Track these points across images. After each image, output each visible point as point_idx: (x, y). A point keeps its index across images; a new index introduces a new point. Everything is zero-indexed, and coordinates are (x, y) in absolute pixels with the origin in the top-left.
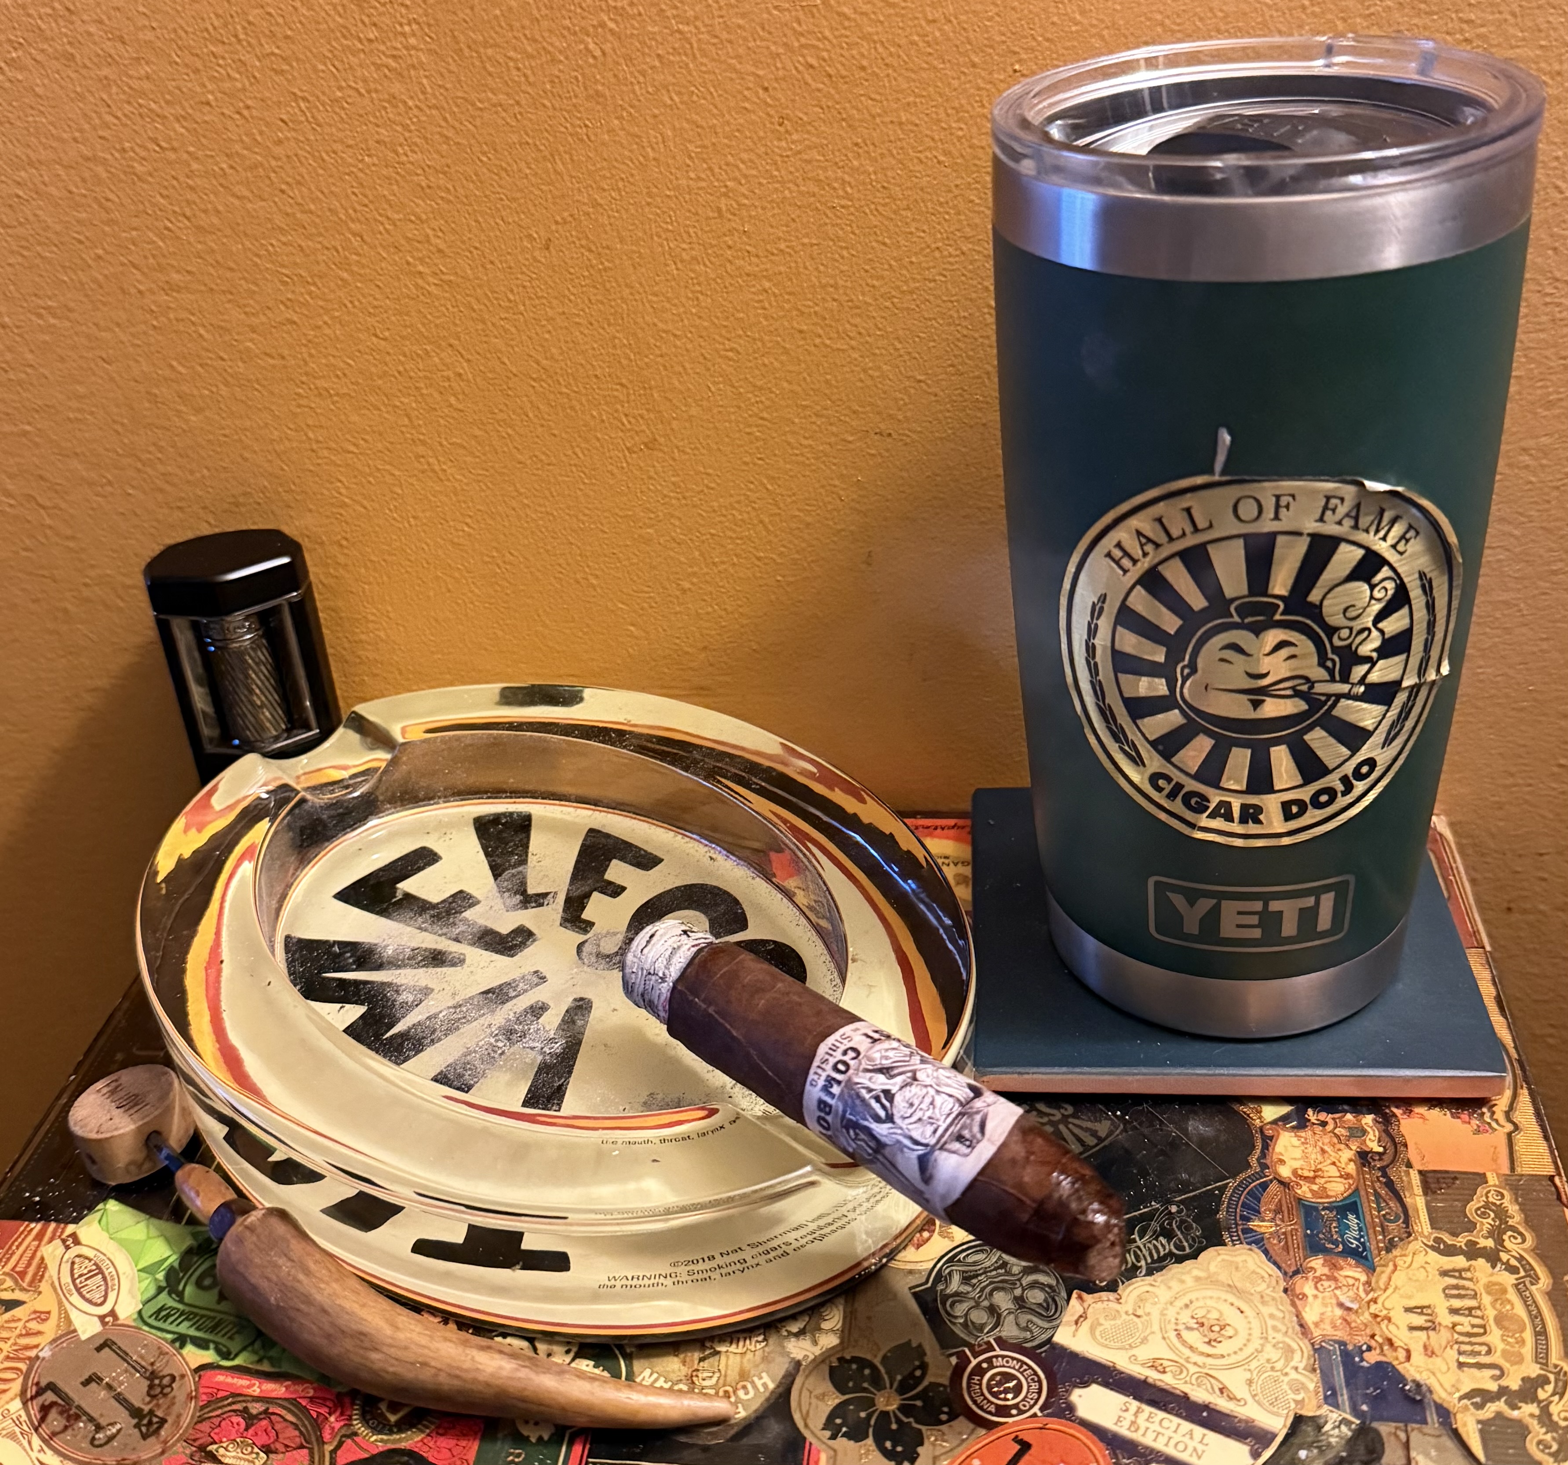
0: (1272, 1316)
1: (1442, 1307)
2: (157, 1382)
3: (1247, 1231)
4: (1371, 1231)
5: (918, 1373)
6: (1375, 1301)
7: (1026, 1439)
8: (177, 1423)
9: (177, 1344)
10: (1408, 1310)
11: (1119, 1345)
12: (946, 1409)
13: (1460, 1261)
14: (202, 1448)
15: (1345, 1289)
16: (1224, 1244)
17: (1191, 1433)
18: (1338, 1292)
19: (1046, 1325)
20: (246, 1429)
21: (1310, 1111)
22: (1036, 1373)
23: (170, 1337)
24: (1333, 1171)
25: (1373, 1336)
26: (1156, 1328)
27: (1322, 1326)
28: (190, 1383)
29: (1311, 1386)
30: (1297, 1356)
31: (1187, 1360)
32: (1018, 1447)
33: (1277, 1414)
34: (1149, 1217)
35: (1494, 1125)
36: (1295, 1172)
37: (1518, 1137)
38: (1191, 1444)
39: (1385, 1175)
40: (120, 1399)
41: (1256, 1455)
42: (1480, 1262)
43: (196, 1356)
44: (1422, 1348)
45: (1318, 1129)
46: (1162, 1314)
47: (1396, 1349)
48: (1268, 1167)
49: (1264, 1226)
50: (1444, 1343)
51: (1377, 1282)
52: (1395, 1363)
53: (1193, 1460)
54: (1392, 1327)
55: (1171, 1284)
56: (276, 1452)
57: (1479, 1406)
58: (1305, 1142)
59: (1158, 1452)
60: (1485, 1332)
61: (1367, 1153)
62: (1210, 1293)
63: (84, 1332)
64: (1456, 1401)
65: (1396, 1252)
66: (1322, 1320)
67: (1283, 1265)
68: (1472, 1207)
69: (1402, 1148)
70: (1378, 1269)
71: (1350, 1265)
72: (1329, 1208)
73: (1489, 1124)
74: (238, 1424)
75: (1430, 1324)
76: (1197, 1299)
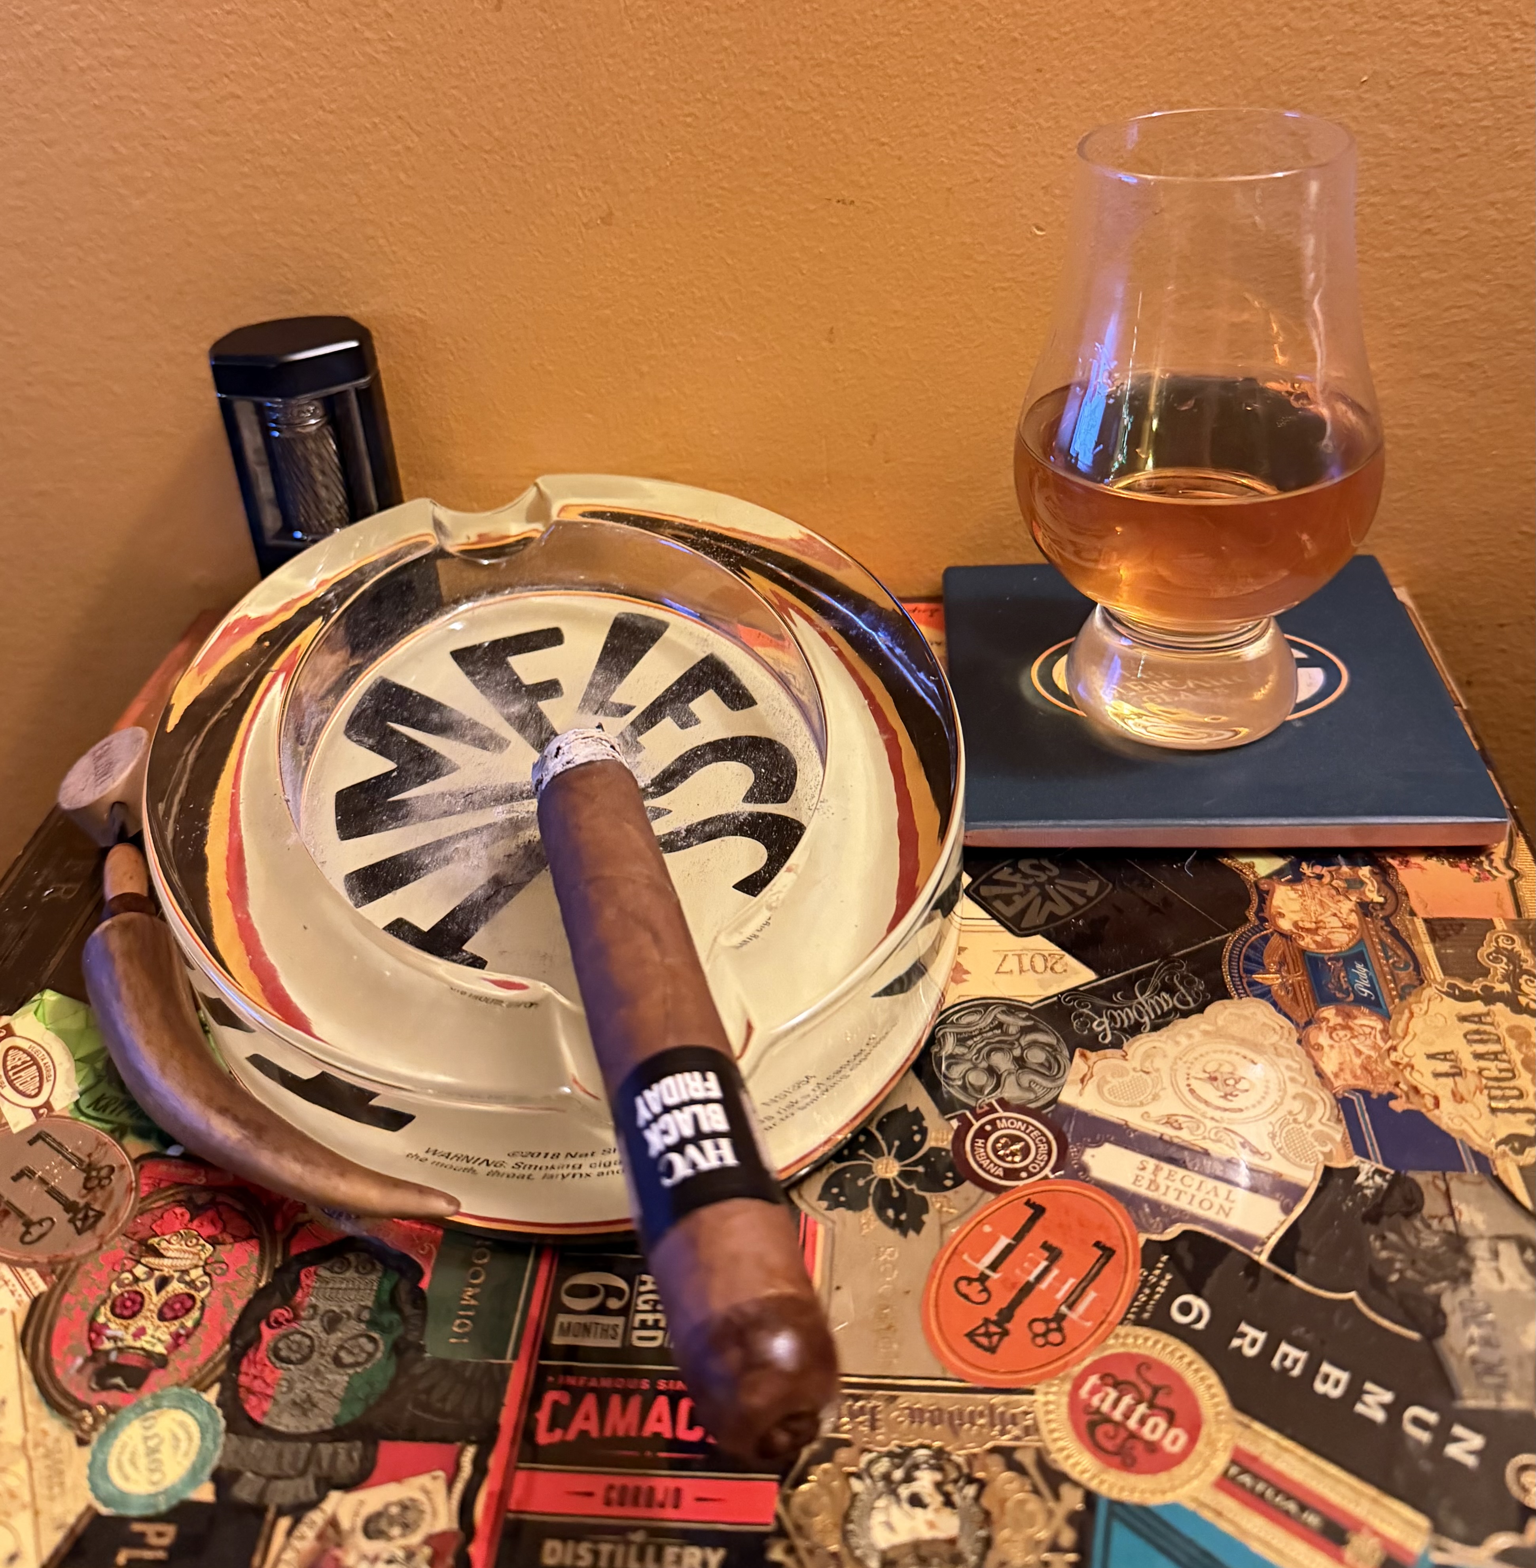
0: (1288, 1068)
1: (1465, 1054)
2: (94, 1174)
3: (1252, 984)
4: (1381, 980)
5: (917, 1138)
7: (1038, 1202)
9: (117, 1134)
10: (1430, 1057)
11: (1130, 1102)
12: (949, 1175)
13: (1478, 1007)
14: (142, 1242)
15: (1362, 1038)
16: (1231, 998)
17: (1215, 1190)
18: (1355, 1041)
20: (191, 1220)
21: (1304, 865)
22: (1043, 1135)
23: (109, 1127)
24: (1335, 922)
25: (1397, 1084)
26: (1166, 1082)
27: (1342, 1075)
28: (130, 1173)
29: (1338, 1137)
30: (1320, 1108)
31: (1204, 1115)
32: (1030, 1212)
33: (1306, 1168)
34: (1149, 972)
35: (1494, 873)
36: (1296, 924)
37: (1521, 883)
38: (1217, 1202)
39: (1389, 924)
41: (1287, 1210)
42: (1499, 1007)
43: (136, 1147)
44: (1450, 1095)
45: (1315, 882)
46: (1173, 1070)
47: (1423, 1096)
48: (1266, 920)
49: (1271, 978)
50: (1473, 1089)
51: (1395, 1030)
52: (1424, 1110)
53: (1220, 1218)
54: (1416, 1075)
55: (1178, 1039)
56: (223, 1243)
57: (1520, 1152)
58: (1303, 895)
59: (1182, 1212)
60: (1514, 1076)
61: (1368, 904)
62: (1221, 1047)
63: (16, 1125)
64: (1493, 1147)
65: (1411, 999)
66: (1341, 1070)
67: (1294, 1017)
68: (1483, 953)
69: (1404, 897)
70: (1394, 1017)
71: (1364, 1014)
72: (1336, 958)
73: (1489, 872)
74: (182, 1215)
75: (1455, 1070)
76: (1208, 1053)
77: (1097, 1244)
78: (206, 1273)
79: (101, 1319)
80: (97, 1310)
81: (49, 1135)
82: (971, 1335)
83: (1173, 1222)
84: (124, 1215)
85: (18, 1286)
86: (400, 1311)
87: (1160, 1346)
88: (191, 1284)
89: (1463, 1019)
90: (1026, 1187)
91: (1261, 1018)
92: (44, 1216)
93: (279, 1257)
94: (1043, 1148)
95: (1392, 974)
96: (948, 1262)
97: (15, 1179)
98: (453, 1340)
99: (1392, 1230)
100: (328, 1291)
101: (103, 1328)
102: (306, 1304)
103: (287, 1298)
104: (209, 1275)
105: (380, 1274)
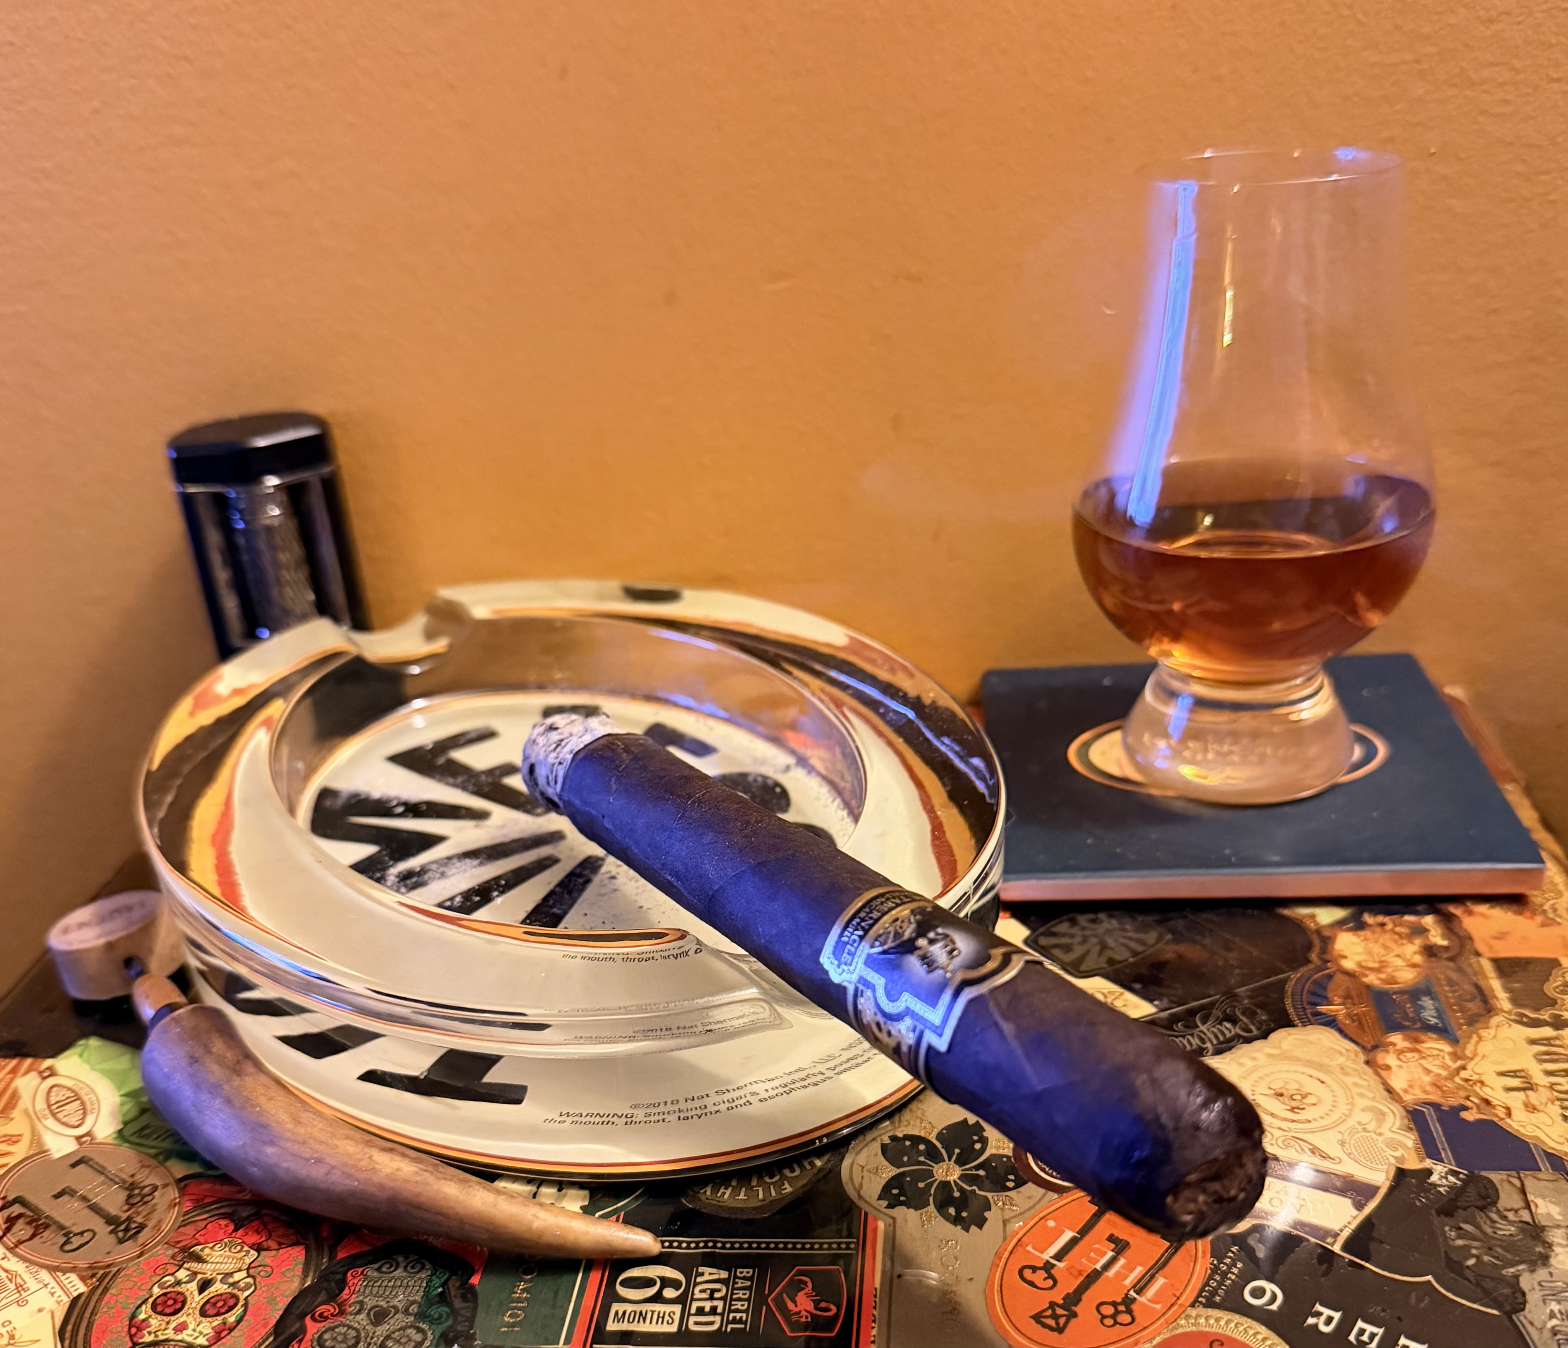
0: (1356, 1085)
1: (1536, 1071)
3: (1316, 1014)
4: (1448, 1010)
5: (978, 1146)
6: (1464, 1068)
8: (158, 1226)
9: (161, 1158)
10: (1500, 1074)
12: (1012, 1177)
13: (1547, 1032)
14: (185, 1250)
15: (1431, 1059)
16: (1294, 1026)
18: (1423, 1062)
20: (235, 1230)
21: (1366, 915)
23: (152, 1151)
24: (1400, 962)
25: (1467, 1098)
27: (1411, 1090)
29: (1410, 1143)
30: (1390, 1119)
31: (1271, 1126)
33: (1378, 1169)
34: (1210, 1005)
35: (1558, 920)
36: (1359, 964)
38: (1287, 1200)
39: (1453, 963)
40: (95, 1208)
41: (1359, 1206)
43: (180, 1169)
44: (1523, 1107)
45: (1378, 929)
47: (1494, 1107)
48: (1329, 961)
49: (1336, 1009)
50: (1545, 1101)
51: (1464, 1051)
52: (1495, 1119)
54: (1485, 1089)
55: (1242, 1061)
56: (268, 1249)
58: (1366, 940)
61: (1432, 947)
62: (1286, 1067)
63: (58, 1151)
65: (1478, 1026)
66: (1411, 1086)
67: (1360, 1041)
68: (1549, 986)
69: (1468, 942)
70: (1461, 1041)
71: (1431, 1038)
72: (1401, 992)
73: (1553, 920)
74: (226, 1226)
75: (1526, 1085)
76: (1272, 1073)
78: (249, 1276)
79: (142, 1317)
80: (139, 1306)
82: (1037, 1318)
85: (57, 1289)
86: (449, 1305)
87: (1233, 1325)
88: (234, 1285)
89: (1533, 1042)
91: (1327, 1043)
93: (325, 1261)
95: (1459, 1005)
96: (1011, 1253)
98: (503, 1329)
99: (1467, 1221)
100: (375, 1290)
101: (144, 1324)
102: (352, 1300)
103: (332, 1298)
104: (254, 1277)
105: (429, 1273)
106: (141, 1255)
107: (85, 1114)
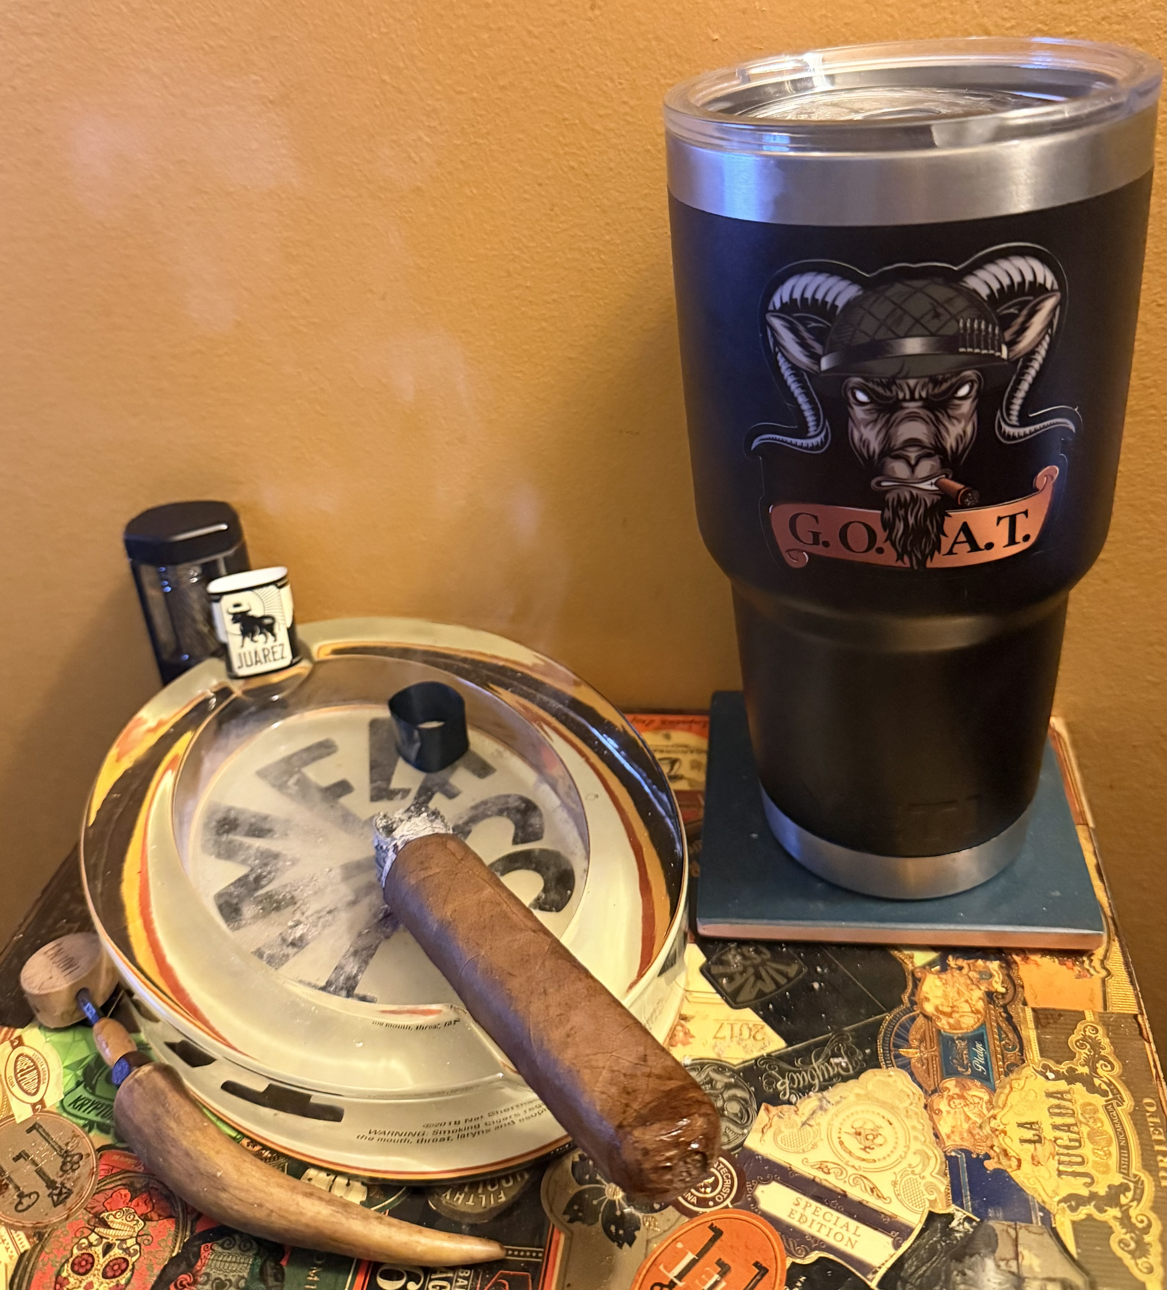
0: (914, 1128)
1: (1046, 1123)
3: (898, 1056)
4: (993, 1059)
6: (994, 1117)
8: (80, 1194)
9: (87, 1129)
10: (1021, 1125)
11: (795, 1149)
12: (659, 1200)
13: (1062, 1085)
14: (97, 1215)
15: (972, 1106)
16: (880, 1067)
17: (847, 1226)
18: (966, 1109)
19: (739, 1131)
20: (131, 1201)
21: (950, 958)
23: (82, 1122)
24: (966, 1008)
25: (992, 1147)
26: (824, 1136)
27: (953, 1137)
29: (943, 1188)
30: (933, 1163)
31: (847, 1163)
33: (915, 1212)
34: (823, 1044)
35: (1092, 971)
36: (937, 1008)
37: (1110, 982)
38: (847, 1236)
39: (1006, 1011)
40: (40, 1173)
41: (896, 1246)
42: (1079, 1086)
43: (99, 1139)
44: (1030, 1158)
45: (956, 973)
46: (829, 1124)
47: (1010, 1158)
48: (916, 1004)
49: (911, 1053)
50: (1047, 1155)
51: (997, 1102)
52: (1009, 1170)
53: (848, 1250)
54: (1007, 1140)
56: (151, 1220)
57: (1073, 1209)
58: (945, 984)
59: (821, 1241)
60: (1080, 1146)
61: (993, 993)
62: (867, 1108)
63: (19, 1117)
64: (1055, 1204)
65: (1012, 1076)
66: (953, 1132)
67: (924, 1085)
68: (1073, 1038)
69: (1020, 989)
70: (998, 1091)
71: (976, 1086)
72: (962, 1039)
73: (1088, 970)
74: (125, 1196)
75: (1036, 1138)
76: (857, 1112)
77: (757, 1265)
78: (137, 1243)
79: (64, 1274)
80: (63, 1265)
81: (41, 1127)
83: (813, 1250)
84: (86, 1194)
85: (11, 1245)
86: (265, 1282)
88: (127, 1250)
90: (712, 1213)
91: (900, 1085)
92: (32, 1191)
93: (188, 1233)
94: (728, 1182)
95: (1002, 1054)
96: (648, 1271)
97: (16, 1159)
99: (970, 1269)
100: (219, 1263)
101: (66, 1281)
102: (202, 1272)
103: (191, 1267)
104: (140, 1245)
105: (255, 1252)
106: (67, 1218)
107: (39, 1082)
